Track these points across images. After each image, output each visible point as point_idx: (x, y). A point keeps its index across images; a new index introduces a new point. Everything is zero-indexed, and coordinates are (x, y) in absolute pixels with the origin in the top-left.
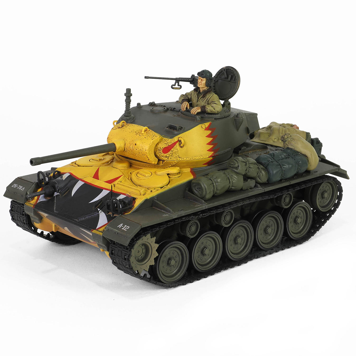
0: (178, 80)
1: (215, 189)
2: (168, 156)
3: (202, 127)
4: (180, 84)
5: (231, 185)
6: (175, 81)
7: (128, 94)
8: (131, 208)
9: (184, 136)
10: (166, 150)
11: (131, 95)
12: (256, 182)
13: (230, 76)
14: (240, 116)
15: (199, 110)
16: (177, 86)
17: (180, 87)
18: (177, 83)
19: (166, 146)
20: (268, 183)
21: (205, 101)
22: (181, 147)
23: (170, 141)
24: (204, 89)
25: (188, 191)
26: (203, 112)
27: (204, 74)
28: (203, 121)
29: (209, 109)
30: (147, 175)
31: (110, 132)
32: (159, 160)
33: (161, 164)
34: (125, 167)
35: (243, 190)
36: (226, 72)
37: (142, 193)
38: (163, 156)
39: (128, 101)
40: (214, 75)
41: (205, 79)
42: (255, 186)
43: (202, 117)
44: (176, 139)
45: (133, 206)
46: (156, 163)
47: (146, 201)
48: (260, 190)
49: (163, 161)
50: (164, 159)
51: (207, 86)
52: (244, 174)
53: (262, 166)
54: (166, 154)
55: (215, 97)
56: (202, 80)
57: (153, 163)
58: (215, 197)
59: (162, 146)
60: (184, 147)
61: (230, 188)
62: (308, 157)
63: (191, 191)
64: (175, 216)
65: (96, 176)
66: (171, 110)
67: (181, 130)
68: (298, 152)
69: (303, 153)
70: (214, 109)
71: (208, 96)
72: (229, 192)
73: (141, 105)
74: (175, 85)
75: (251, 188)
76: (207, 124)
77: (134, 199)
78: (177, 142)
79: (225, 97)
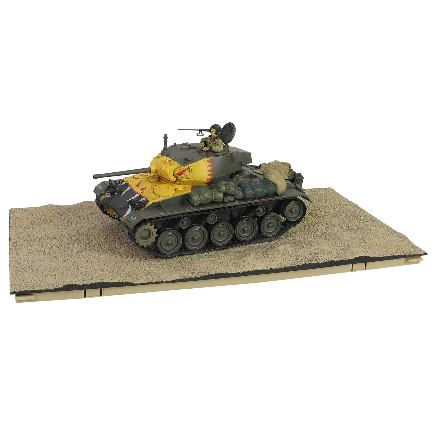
0: (201, 131)
1: (201, 200)
2: (181, 177)
3: (205, 160)
4: (202, 133)
5: (214, 198)
6: (199, 131)
7: (166, 137)
8: (144, 207)
9: (192, 166)
10: (181, 173)
11: (168, 138)
12: (234, 198)
13: (230, 128)
14: (234, 154)
15: (208, 149)
16: (200, 134)
17: (202, 135)
18: (200, 133)
19: (180, 171)
20: (243, 200)
21: (213, 144)
22: (190, 172)
23: (183, 168)
24: (215, 136)
25: (186, 200)
26: (210, 150)
27: (215, 127)
28: (207, 156)
29: (214, 148)
30: (162, 188)
31: (153, 160)
32: (177, 179)
33: (178, 182)
34: (154, 181)
35: (224, 202)
36: (229, 126)
37: (154, 198)
38: (179, 177)
39: (165, 142)
40: (222, 127)
41: (215, 130)
42: (234, 201)
43: (206, 154)
44: (187, 167)
45: (146, 205)
46: (175, 181)
47: (154, 203)
48: (237, 203)
49: (179, 180)
50: (179, 179)
51: (217, 135)
52: (224, 192)
53: (240, 188)
54: (180, 176)
55: (220, 141)
56: (213, 130)
57: (173, 181)
58: (201, 205)
59: (178, 171)
60: (192, 172)
61: (213, 200)
62: (277, 185)
63: (188, 200)
64: (168, 214)
65: (138, 186)
66: (193, 148)
67: (192, 161)
68: (271, 181)
69: (274, 182)
70: (217, 149)
71: (216, 141)
72: (213, 202)
73: (177, 144)
74: (199, 134)
75: (231, 202)
76: (209, 159)
77: (148, 201)
78: (187, 169)
79: (226, 142)
